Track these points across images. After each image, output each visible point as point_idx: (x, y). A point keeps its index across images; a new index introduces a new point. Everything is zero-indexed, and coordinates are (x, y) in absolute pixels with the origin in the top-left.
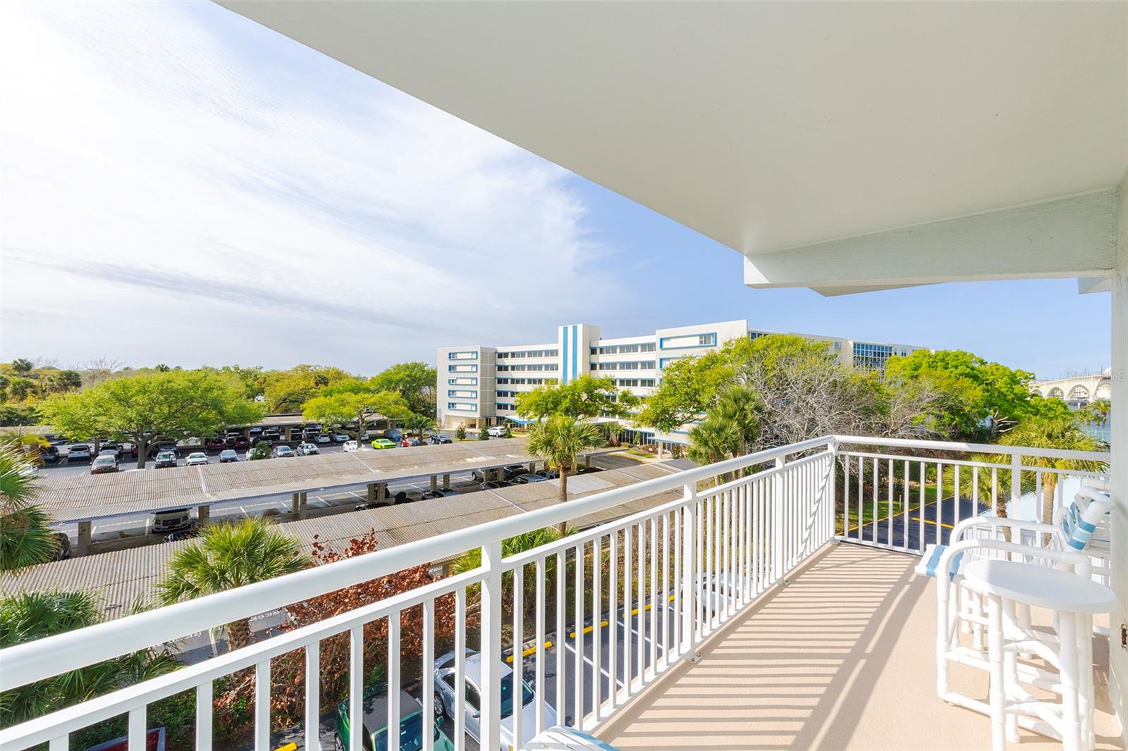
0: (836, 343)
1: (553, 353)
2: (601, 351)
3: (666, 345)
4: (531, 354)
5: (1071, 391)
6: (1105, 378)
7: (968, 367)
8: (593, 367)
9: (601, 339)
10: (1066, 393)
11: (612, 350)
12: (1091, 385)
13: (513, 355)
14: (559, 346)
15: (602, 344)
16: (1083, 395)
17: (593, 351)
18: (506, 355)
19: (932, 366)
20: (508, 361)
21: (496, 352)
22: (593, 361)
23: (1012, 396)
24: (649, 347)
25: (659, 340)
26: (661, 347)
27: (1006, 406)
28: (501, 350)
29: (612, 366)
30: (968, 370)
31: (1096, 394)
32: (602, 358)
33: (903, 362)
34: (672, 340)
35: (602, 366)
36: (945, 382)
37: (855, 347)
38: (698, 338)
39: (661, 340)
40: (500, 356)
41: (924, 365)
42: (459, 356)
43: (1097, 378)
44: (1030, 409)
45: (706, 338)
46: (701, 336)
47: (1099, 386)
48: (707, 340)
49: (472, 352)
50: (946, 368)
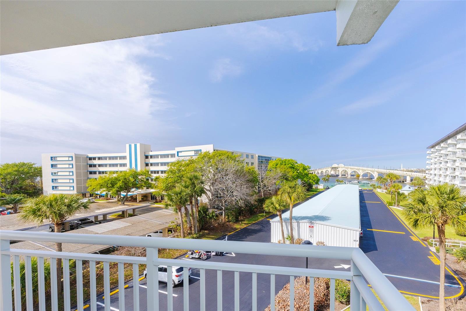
0: (252, 155)
1: (124, 158)
2: (151, 157)
3: (180, 154)
4: (110, 158)
5: (325, 172)
6: (332, 168)
7: (291, 164)
8: (147, 165)
9: (151, 151)
10: (324, 172)
11: (157, 156)
12: (329, 170)
13: (99, 158)
14: (127, 154)
15: (151, 153)
16: (328, 173)
17: (147, 157)
18: (94, 159)
19: (281, 164)
20: (96, 162)
21: (87, 157)
22: (147, 162)
23: (304, 174)
24: (173, 156)
25: (177, 153)
26: (178, 155)
27: (302, 177)
28: (91, 155)
29: (157, 164)
30: (291, 165)
31: (330, 173)
32: (152, 161)
33: (273, 163)
34: (183, 152)
35: (151, 165)
36: (284, 170)
37: (258, 157)
38: (194, 152)
39: (178, 152)
40: (90, 159)
41: (279, 164)
42: (58, 159)
43: (331, 168)
44: (308, 178)
45: (197, 151)
46: (195, 151)
47: (331, 170)
48: (197, 153)
49: (69, 157)
50: (285, 165)
